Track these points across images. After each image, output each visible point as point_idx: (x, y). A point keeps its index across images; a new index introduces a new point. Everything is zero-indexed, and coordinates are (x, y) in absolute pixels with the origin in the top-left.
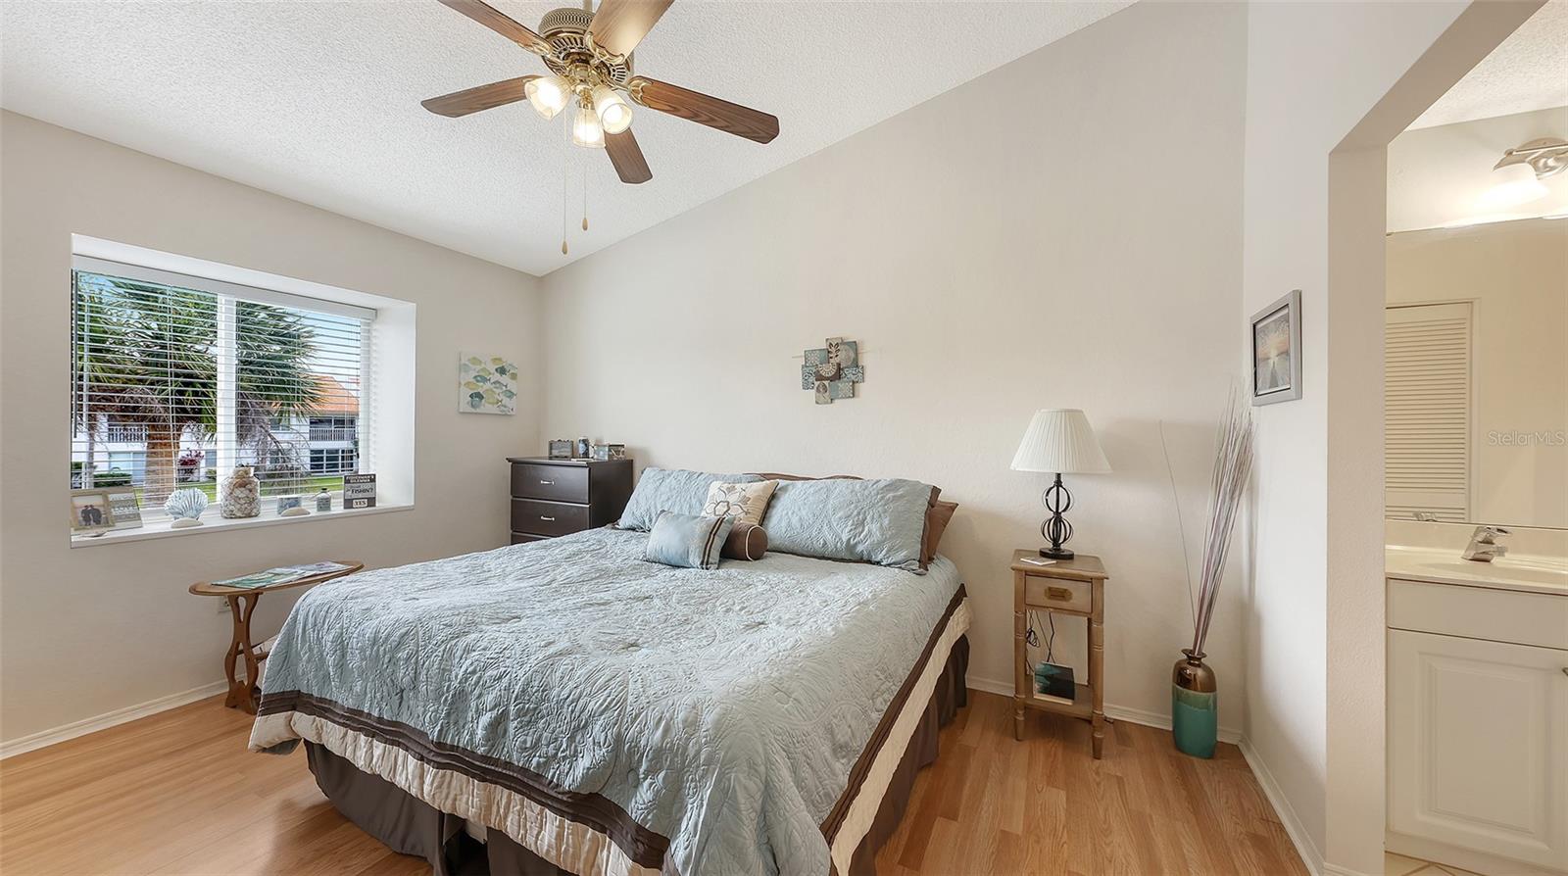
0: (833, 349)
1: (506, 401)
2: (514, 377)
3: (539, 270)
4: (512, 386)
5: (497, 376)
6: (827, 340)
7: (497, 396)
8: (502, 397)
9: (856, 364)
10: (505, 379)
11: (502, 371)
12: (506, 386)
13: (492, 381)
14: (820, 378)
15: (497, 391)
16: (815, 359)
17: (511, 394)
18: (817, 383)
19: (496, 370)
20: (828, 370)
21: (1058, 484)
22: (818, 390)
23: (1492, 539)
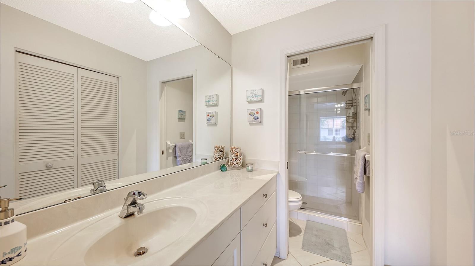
23: (136, 201)
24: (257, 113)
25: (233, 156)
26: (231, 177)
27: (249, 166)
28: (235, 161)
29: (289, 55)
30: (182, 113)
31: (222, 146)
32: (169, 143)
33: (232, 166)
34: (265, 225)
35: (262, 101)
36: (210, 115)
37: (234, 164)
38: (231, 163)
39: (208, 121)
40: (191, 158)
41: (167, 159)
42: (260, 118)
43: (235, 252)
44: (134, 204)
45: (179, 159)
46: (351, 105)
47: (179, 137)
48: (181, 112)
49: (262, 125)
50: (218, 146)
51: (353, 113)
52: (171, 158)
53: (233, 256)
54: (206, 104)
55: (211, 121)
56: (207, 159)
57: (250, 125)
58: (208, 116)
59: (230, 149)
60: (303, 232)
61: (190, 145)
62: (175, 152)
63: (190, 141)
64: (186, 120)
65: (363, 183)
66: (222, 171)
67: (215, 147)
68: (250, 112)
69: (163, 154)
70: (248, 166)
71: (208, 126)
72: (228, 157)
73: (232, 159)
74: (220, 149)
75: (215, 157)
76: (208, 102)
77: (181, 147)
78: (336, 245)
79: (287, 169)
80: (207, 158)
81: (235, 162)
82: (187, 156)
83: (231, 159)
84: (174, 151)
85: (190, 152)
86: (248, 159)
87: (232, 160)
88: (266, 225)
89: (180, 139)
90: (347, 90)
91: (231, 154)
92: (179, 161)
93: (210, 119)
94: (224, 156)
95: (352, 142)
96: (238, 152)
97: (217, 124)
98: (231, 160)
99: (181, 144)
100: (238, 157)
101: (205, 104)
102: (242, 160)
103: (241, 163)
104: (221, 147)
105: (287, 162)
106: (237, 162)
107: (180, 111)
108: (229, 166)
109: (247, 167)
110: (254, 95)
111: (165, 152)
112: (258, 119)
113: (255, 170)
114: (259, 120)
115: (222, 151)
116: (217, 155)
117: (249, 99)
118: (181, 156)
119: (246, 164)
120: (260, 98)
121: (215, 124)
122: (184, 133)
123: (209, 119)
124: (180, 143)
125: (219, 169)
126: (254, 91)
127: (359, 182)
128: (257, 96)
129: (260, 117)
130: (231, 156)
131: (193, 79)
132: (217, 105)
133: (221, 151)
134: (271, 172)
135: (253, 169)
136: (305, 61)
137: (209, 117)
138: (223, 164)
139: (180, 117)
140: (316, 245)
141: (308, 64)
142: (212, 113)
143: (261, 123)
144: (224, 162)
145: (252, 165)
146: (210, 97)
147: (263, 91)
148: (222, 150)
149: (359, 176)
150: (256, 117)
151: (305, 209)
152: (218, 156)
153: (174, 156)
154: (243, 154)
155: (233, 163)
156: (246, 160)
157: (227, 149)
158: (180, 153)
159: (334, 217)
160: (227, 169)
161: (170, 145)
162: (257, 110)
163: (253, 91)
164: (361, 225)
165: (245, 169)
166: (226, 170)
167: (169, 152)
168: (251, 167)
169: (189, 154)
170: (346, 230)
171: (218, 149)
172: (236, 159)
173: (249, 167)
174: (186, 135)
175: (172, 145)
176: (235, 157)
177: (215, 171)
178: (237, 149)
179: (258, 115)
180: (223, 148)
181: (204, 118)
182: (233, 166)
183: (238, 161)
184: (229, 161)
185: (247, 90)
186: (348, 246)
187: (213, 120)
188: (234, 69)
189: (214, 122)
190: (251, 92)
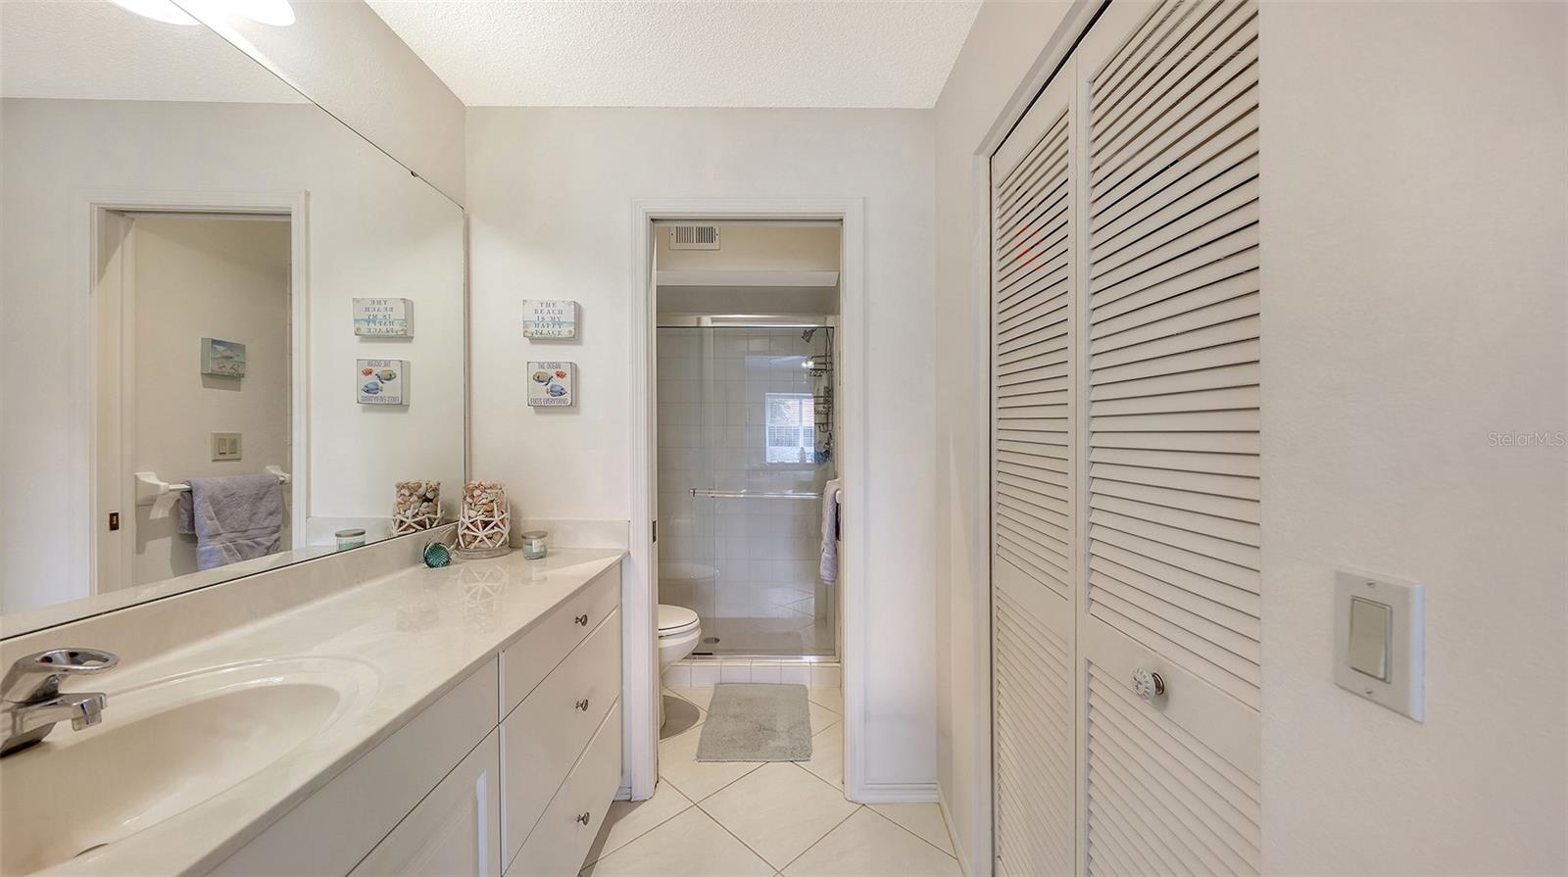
23: (56, 686)
24: (560, 375)
25: (473, 513)
26: (466, 586)
27: (534, 542)
28: (481, 529)
29: (655, 216)
30: (228, 353)
31: (431, 483)
32: (150, 478)
33: (472, 547)
34: (582, 705)
35: (575, 339)
36: (376, 370)
37: (479, 539)
38: (468, 539)
39: (367, 391)
40: (275, 536)
41: (140, 548)
42: (569, 392)
43: (481, 784)
44: (48, 700)
45: (205, 546)
46: (824, 367)
47: (208, 452)
48: (220, 348)
49: (578, 412)
50: (413, 480)
51: (825, 388)
52: (163, 547)
53: (476, 797)
54: (358, 329)
55: (380, 394)
56: (363, 533)
57: (537, 413)
58: (368, 373)
59: (460, 492)
60: (703, 715)
61: (271, 485)
62: (185, 517)
63: (268, 467)
64: (245, 383)
65: (833, 558)
66: (431, 566)
67: (400, 487)
68: (536, 369)
69: (114, 527)
70: (528, 541)
71: (364, 410)
72: (455, 518)
73: (472, 523)
74: (421, 491)
75: (402, 522)
76: (368, 321)
77: (221, 497)
78: (781, 725)
79: (654, 540)
80: (360, 527)
81: (481, 534)
82: (257, 532)
83: (467, 522)
84: (178, 512)
85: (271, 514)
86: (532, 520)
87: (470, 526)
88: (584, 705)
89: (214, 461)
90: (813, 330)
91: (466, 506)
92: (211, 552)
93: (376, 384)
94: (439, 515)
95: (826, 464)
96: (492, 501)
97: (408, 406)
98: (468, 528)
99: (221, 480)
100: (492, 516)
101: (353, 329)
102: (507, 523)
103: (506, 535)
104: (424, 486)
105: (654, 525)
106: (488, 531)
107: (214, 342)
108: (457, 548)
109: (525, 546)
110: (548, 318)
111: (127, 521)
112: (561, 394)
113: (552, 554)
114: (568, 396)
115: (429, 500)
116: (409, 513)
117: (532, 329)
118: (222, 531)
119: (523, 537)
120: (570, 332)
121: (400, 405)
122: (240, 435)
123: (372, 386)
124: (213, 476)
125: (415, 563)
126: (548, 305)
127: (826, 559)
128: (560, 324)
129: (568, 389)
130: (466, 515)
131: (290, 223)
132: (406, 337)
133: (424, 501)
134: (606, 553)
135: (546, 551)
136: (706, 235)
137: (372, 379)
138: (436, 541)
139: (212, 367)
140: (733, 739)
141: (715, 245)
142: (387, 363)
143: (573, 406)
144: (437, 534)
145: (544, 536)
146: (377, 306)
147: (578, 311)
148: (430, 495)
149: (826, 544)
150: (557, 389)
151: (711, 654)
152: (414, 516)
153: (184, 537)
154: (511, 509)
155: (476, 537)
156: (523, 525)
157: (451, 492)
158: (216, 522)
159: (782, 659)
160: (452, 557)
161: (158, 486)
162: (558, 365)
163: (544, 305)
164: (838, 665)
165: (518, 554)
166: (447, 563)
167: (152, 517)
168: (539, 545)
169: (266, 523)
170: (808, 686)
171: (411, 495)
172: (486, 524)
173: (531, 545)
174: (246, 444)
175: (172, 487)
176: (482, 518)
177: (401, 568)
178: (488, 491)
179: (565, 383)
180: (435, 490)
181: (350, 383)
182: (475, 547)
183: (493, 528)
184: (460, 532)
185: (524, 301)
186: (808, 721)
187: (389, 390)
188: (474, 221)
189: (394, 399)
190: (539, 308)
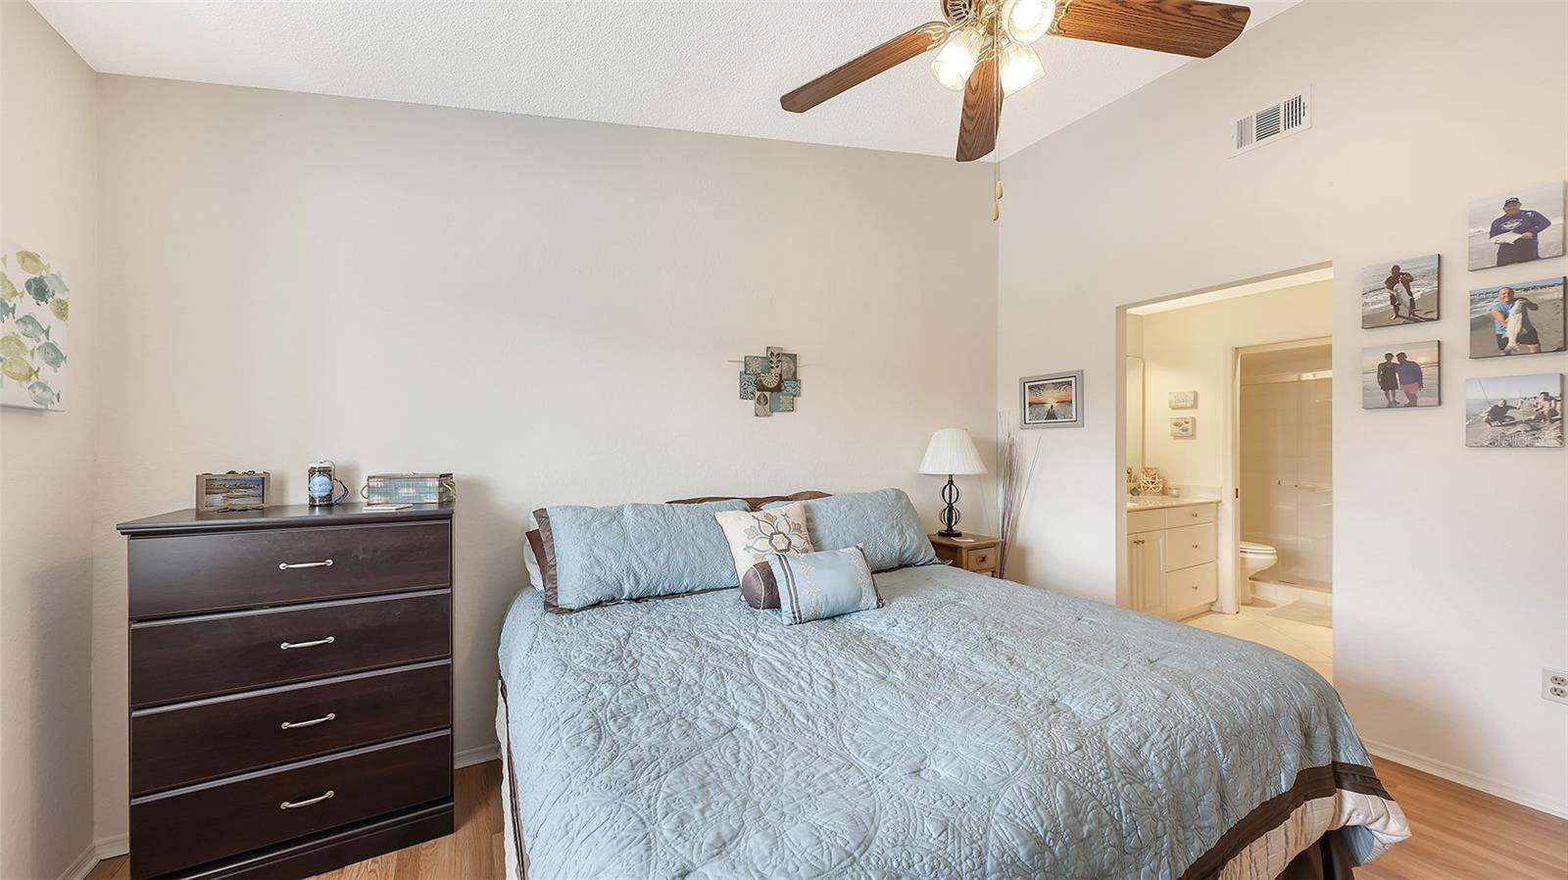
0: (774, 359)
1: (46, 373)
2: (62, 310)
3: (106, 59)
4: (60, 334)
5: (26, 304)
6: (768, 348)
7: (27, 357)
8: (37, 362)
9: (794, 377)
10: (44, 313)
11: (39, 289)
12: (47, 333)
13: (19, 314)
14: (762, 388)
15: (30, 344)
16: (756, 367)
17: (55, 356)
18: (758, 394)
19: (28, 285)
20: (770, 381)
21: (951, 482)
22: (759, 402)
24: (1186, 423)
25: (1147, 478)
28: (1151, 485)
33: (1146, 492)
35: (1195, 406)
42: (1191, 430)
49: (1195, 439)
57: (1175, 439)
59: (1142, 470)
66: (1133, 495)
68: (1174, 421)
79: (1236, 497)
81: (1151, 487)
83: (1145, 481)
86: (1171, 483)
91: (1144, 476)
96: (1155, 474)
100: (1155, 480)
102: (1162, 483)
103: (1161, 488)
105: (1237, 490)
106: (1153, 486)
109: (1169, 493)
110: (1180, 399)
112: (1187, 431)
113: (1182, 497)
114: (1190, 432)
117: (1173, 404)
119: (1169, 489)
120: (1192, 404)
126: (1181, 393)
128: (1187, 401)
135: (1179, 495)
143: (1193, 436)
145: (1178, 489)
147: (1196, 394)
150: (1185, 429)
151: (1294, 584)
154: (1164, 477)
155: (1148, 488)
156: (1168, 484)
157: (1137, 470)
160: (1141, 492)
162: (1186, 418)
163: (1179, 393)
166: (1138, 495)
168: (1176, 492)
172: (1152, 483)
173: (1172, 492)
176: (1150, 480)
178: (1154, 470)
179: (1189, 426)
182: (1148, 492)
183: (1155, 485)
184: (1142, 485)
185: (1169, 393)
188: (1146, 363)
190: (1176, 395)
